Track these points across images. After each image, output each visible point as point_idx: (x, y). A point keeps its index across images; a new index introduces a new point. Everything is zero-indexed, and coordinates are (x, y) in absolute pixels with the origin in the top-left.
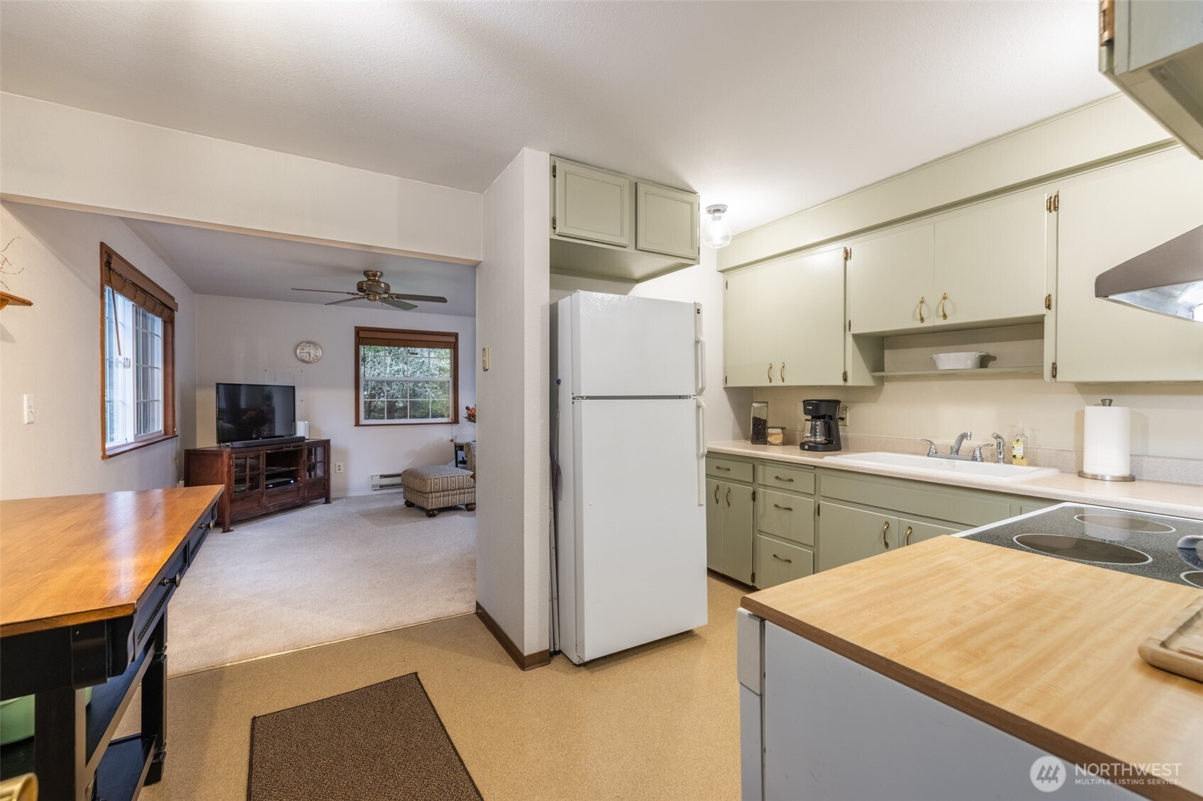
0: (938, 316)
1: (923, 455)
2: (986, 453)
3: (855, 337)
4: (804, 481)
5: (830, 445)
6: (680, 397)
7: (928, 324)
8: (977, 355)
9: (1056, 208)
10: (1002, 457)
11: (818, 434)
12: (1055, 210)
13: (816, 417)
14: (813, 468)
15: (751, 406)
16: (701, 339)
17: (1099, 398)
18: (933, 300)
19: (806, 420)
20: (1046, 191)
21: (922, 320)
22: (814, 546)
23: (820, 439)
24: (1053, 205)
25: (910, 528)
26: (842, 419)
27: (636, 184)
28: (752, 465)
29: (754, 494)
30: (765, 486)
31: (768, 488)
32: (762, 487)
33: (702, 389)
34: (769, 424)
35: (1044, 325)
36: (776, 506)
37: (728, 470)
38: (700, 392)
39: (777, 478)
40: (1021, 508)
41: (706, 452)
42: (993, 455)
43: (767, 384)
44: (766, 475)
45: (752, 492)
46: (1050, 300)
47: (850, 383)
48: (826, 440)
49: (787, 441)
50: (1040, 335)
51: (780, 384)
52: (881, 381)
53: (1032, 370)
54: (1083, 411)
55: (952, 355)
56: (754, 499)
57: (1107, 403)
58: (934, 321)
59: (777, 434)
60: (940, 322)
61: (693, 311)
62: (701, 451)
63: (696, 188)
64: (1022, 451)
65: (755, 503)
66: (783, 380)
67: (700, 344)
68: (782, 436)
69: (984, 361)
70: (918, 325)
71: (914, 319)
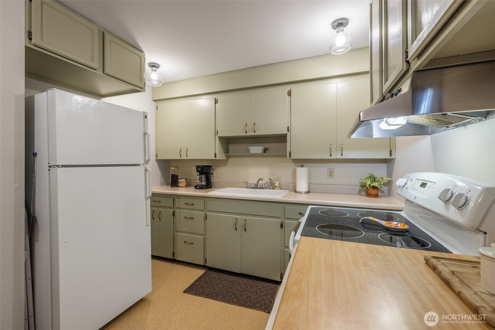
0: (252, 131)
1: (244, 188)
2: (266, 186)
3: (220, 138)
4: (199, 204)
5: (208, 186)
6: (134, 165)
7: (248, 134)
8: (263, 148)
9: (290, 95)
10: (271, 187)
11: (203, 181)
12: (290, 96)
13: (201, 173)
14: (203, 198)
15: (170, 169)
16: (148, 132)
17: (300, 165)
18: (250, 125)
19: (198, 175)
20: (287, 88)
21: (246, 132)
22: (204, 234)
23: (204, 183)
24: (290, 93)
25: (245, 220)
26: (212, 174)
27: (103, 33)
28: (173, 198)
29: (174, 213)
30: (180, 208)
31: (181, 209)
32: (178, 209)
33: (149, 161)
34: (179, 177)
35: (287, 138)
36: (185, 217)
37: (160, 202)
38: (147, 162)
39: (186, 204)
40: (285, 207)
41: (151, 195)
42: (268, 186)
43: (179, 158)
44: (180, 203)
45: (173, 212)
46: (289, 128)
47: (217, 158)
48: (206, 183)
49: (188, 185)
50: (285, 142)
51: (185, 158)
52: (228, 157)
53: (283, 154)
54: (296, 169)
55: (255, 147)
56: (174, 216)
57: (302, 166)
58: (250, 133)
59: (183, 182)
60: (253, 134)
61: (142, 117)
62: (148, 195)
63: (143, 49)
64: (278, 184)
65: (174, 217)
66: (187, 156)
67: (147, 136)
68: (185, 182)
69: (265, 150)
70: (245, 134)
71: (243, 132)
